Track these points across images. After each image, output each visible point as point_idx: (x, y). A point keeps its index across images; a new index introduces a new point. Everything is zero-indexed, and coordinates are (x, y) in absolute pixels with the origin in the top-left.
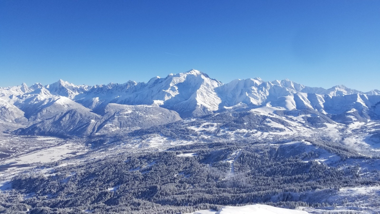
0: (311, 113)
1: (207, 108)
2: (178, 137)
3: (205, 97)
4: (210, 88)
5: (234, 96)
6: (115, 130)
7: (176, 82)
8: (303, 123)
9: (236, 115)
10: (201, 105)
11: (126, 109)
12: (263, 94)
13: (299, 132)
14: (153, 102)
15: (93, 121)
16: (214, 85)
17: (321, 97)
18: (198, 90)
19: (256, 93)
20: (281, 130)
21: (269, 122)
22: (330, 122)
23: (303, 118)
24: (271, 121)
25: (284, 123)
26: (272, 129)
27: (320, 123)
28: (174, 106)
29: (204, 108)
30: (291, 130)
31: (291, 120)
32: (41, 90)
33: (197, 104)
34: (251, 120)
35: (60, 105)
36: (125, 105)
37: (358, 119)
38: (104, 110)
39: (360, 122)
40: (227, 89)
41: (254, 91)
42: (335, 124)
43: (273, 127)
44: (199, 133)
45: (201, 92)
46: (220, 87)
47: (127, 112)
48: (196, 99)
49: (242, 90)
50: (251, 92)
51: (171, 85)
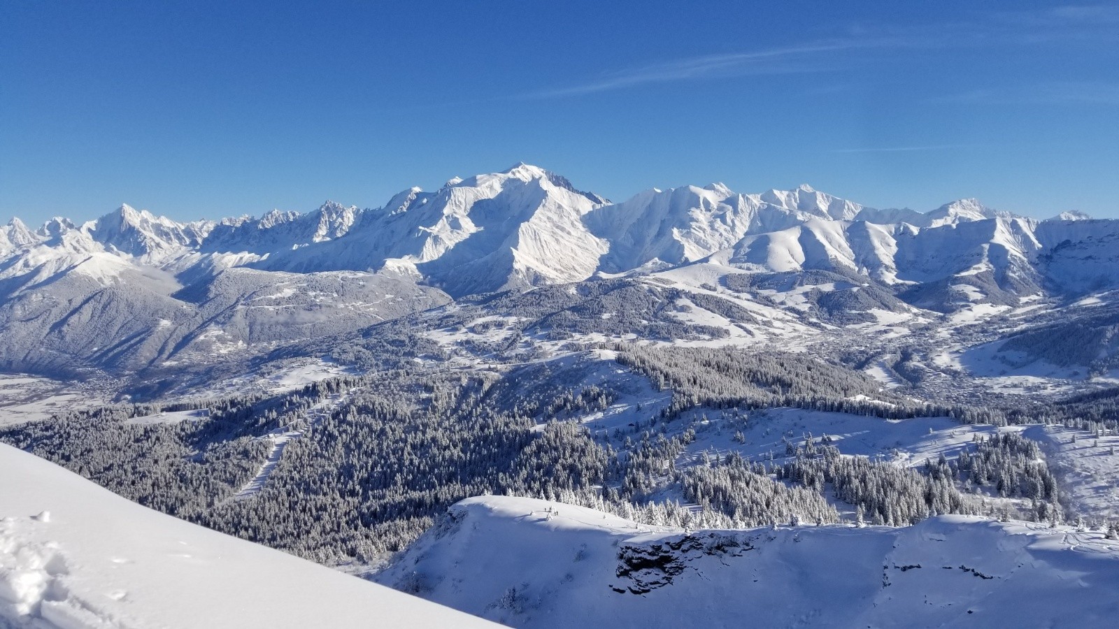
0: (833, 280)
1: (544, 279)
2: (377, 365)
3: (545, 246)
4: (566, 219)
5: (639, 241)
6: (229, 349)
7: (463, 201)
8: (802, 310)
9: (587, 292)
10: (528, 269)
11: (278, 284)
12: (724, 233)
13: (773, 337)
14: (384, 264)
15: (165, 323)
16: (580, 209)
17: (882, 231)
18: (523, 226)
19: (704, 231)
20: (715, 333)
21: (683, 309)
22: (892, 307)
23: (806, 294)
24: (693, 305)
25: (734, 310)
26: (686, 331)
27: (855, 309)
28: (450, 274)
29: (537, 279)
30: (749, 332)
31: (768, 302)
32: (63, 237)
33: (512, 267)
34: (628, 306)
35: (87, 277)
36: (280, 274)
37: (987, 294)
38: (208, 290)
39: (994, 303)
40: (620, 220)
41: (698, 224)
42: (908, 311)
43: (692, 323)
44: (447, 350)
45: (535, 232)
46: (600, 215)
47: (279, 295)
48: (514, 250)
49: (663, 222)
50: (690, 227)
51: (446, 211)
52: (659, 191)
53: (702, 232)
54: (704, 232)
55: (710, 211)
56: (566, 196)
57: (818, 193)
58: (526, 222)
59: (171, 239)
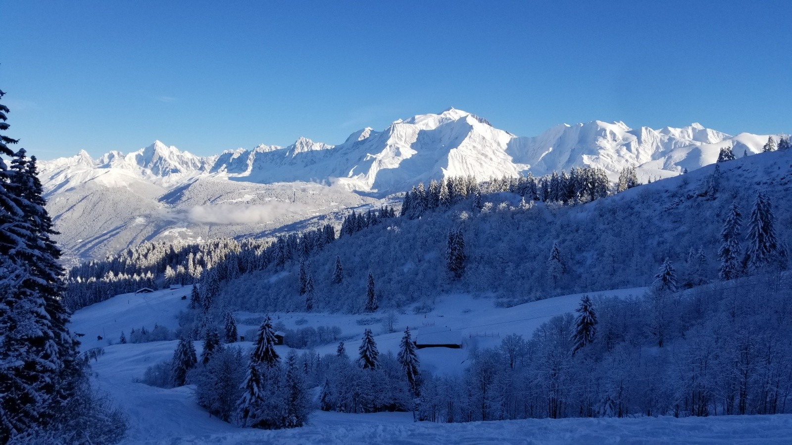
3: (470, 168)
4: (489, 149)
7: (404, 135)
11: (241, 191)
14: (336, 181)
15: (141, 220)
16: (500, 141)
18: (453, 152)
41: (605, 152)
45: (462, 156)
46: (516, 145)
47: (240, 199)
48: (443, 169)
49: (573, 150)
50: (599, 153)
51: (389, 142)
52: (568, 126)
53: (609, 158)
54: (611, 158)
55: (616, 141)
56: (489, 131)
57: (708, 130)
58: (455, 149)
59: (188, 166)
